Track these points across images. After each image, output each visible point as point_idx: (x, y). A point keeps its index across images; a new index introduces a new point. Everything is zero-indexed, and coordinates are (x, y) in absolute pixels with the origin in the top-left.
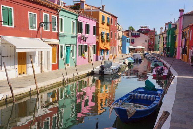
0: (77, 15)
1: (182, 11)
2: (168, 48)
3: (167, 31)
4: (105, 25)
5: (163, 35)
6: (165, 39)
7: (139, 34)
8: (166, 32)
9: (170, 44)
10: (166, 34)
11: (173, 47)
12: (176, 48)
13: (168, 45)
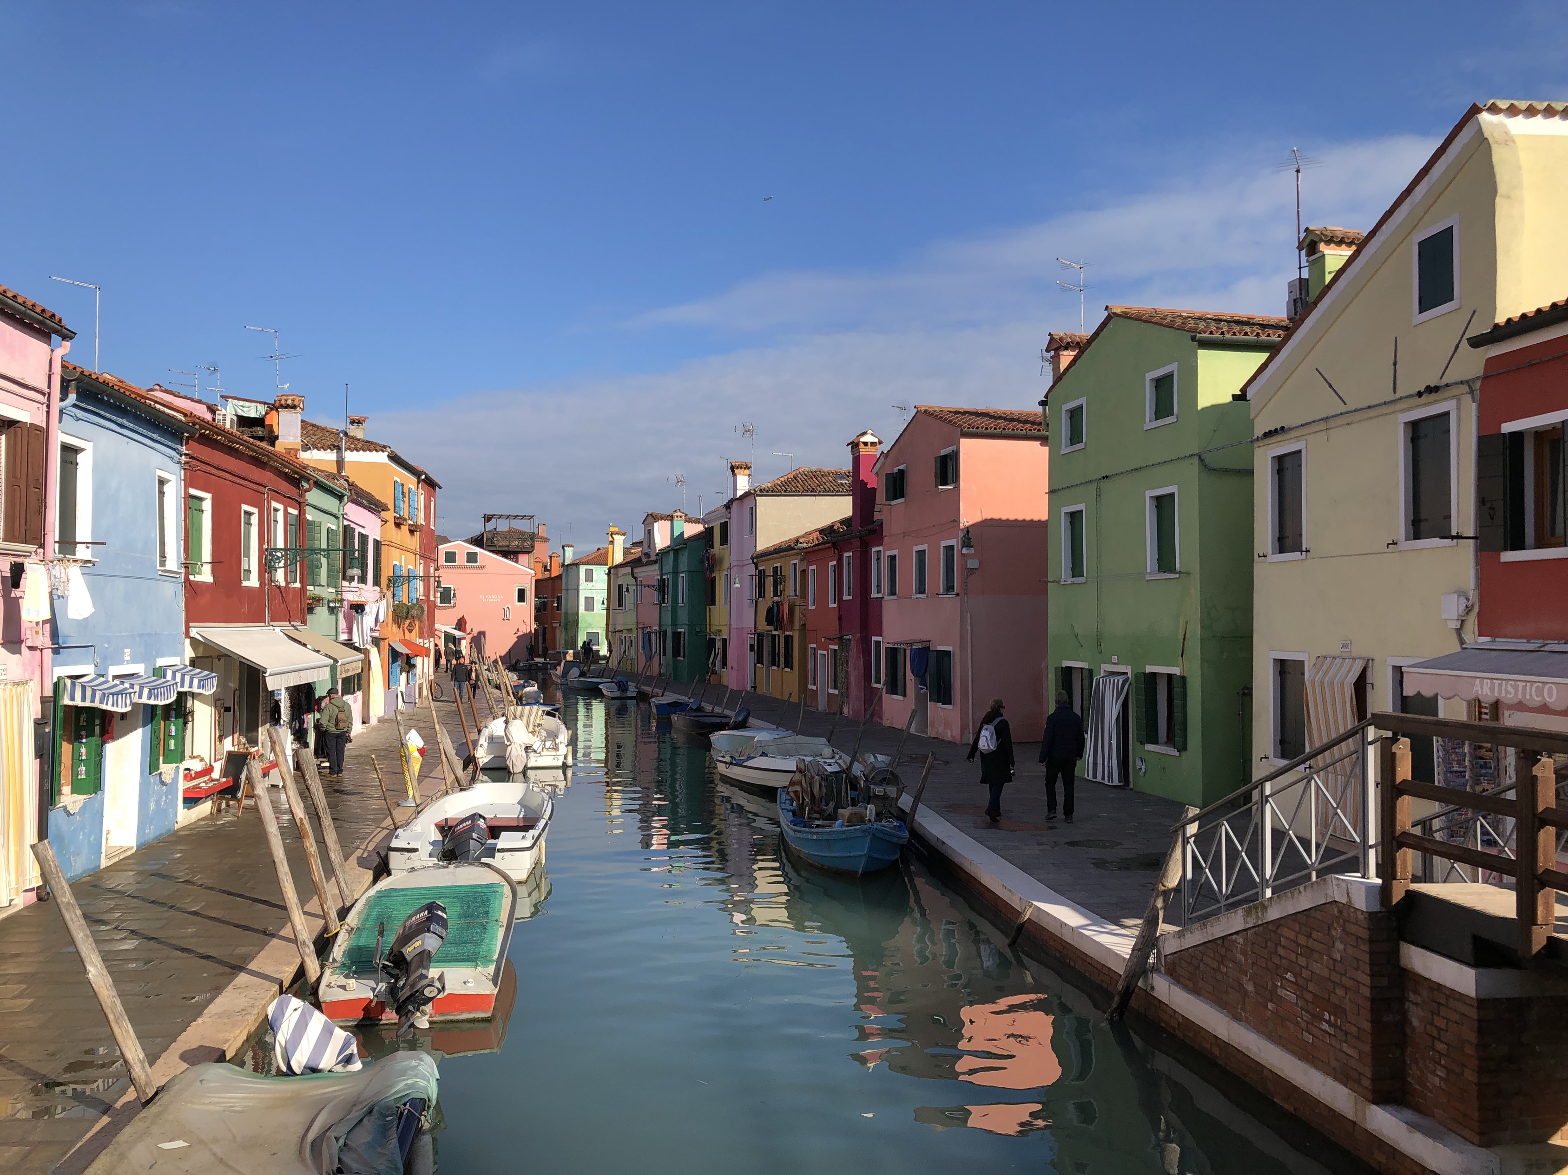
0: (340, 497)
1: (741, 470)
2: (677, 636)
3: (664, 552)
4: (405, 529)
5: (636, 570)
9: (683, 616)
10: (656, 566)
11: (701, 631)
12: (718, 638)
13: (675, 624)
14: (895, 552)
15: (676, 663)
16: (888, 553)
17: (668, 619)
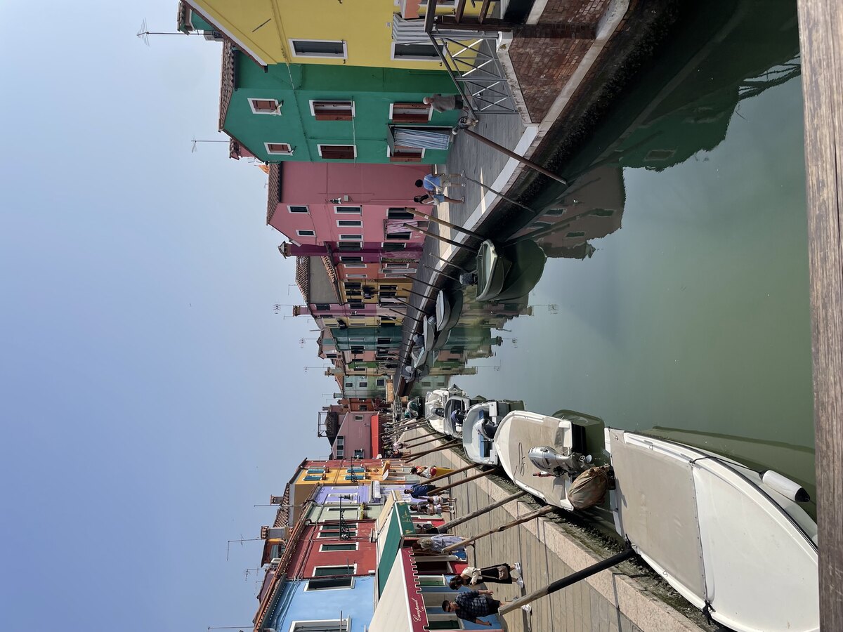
1: (297, 311)
2: (380, 342)
3: (338, 349)
4: (328, 475)
5: (347, 362)
6: (359, 356)
7: (339, 438)
8: (341, 354)
9: (371, 339)
10: (345, 352)
11: (378, 330)
12: (381, 322)
13: (374, 343)
14: (340, 236)
15: (393, 342)
16: (340, 239)
17: (371, 346)
